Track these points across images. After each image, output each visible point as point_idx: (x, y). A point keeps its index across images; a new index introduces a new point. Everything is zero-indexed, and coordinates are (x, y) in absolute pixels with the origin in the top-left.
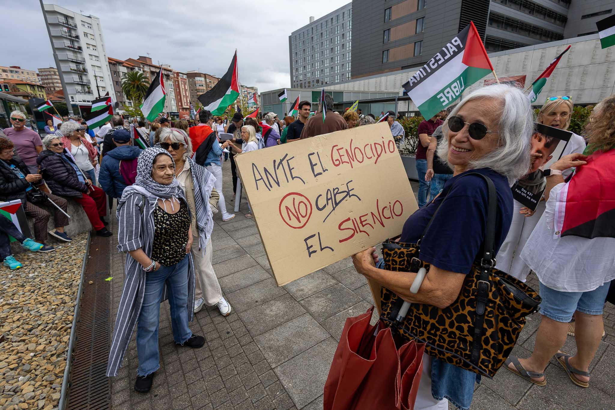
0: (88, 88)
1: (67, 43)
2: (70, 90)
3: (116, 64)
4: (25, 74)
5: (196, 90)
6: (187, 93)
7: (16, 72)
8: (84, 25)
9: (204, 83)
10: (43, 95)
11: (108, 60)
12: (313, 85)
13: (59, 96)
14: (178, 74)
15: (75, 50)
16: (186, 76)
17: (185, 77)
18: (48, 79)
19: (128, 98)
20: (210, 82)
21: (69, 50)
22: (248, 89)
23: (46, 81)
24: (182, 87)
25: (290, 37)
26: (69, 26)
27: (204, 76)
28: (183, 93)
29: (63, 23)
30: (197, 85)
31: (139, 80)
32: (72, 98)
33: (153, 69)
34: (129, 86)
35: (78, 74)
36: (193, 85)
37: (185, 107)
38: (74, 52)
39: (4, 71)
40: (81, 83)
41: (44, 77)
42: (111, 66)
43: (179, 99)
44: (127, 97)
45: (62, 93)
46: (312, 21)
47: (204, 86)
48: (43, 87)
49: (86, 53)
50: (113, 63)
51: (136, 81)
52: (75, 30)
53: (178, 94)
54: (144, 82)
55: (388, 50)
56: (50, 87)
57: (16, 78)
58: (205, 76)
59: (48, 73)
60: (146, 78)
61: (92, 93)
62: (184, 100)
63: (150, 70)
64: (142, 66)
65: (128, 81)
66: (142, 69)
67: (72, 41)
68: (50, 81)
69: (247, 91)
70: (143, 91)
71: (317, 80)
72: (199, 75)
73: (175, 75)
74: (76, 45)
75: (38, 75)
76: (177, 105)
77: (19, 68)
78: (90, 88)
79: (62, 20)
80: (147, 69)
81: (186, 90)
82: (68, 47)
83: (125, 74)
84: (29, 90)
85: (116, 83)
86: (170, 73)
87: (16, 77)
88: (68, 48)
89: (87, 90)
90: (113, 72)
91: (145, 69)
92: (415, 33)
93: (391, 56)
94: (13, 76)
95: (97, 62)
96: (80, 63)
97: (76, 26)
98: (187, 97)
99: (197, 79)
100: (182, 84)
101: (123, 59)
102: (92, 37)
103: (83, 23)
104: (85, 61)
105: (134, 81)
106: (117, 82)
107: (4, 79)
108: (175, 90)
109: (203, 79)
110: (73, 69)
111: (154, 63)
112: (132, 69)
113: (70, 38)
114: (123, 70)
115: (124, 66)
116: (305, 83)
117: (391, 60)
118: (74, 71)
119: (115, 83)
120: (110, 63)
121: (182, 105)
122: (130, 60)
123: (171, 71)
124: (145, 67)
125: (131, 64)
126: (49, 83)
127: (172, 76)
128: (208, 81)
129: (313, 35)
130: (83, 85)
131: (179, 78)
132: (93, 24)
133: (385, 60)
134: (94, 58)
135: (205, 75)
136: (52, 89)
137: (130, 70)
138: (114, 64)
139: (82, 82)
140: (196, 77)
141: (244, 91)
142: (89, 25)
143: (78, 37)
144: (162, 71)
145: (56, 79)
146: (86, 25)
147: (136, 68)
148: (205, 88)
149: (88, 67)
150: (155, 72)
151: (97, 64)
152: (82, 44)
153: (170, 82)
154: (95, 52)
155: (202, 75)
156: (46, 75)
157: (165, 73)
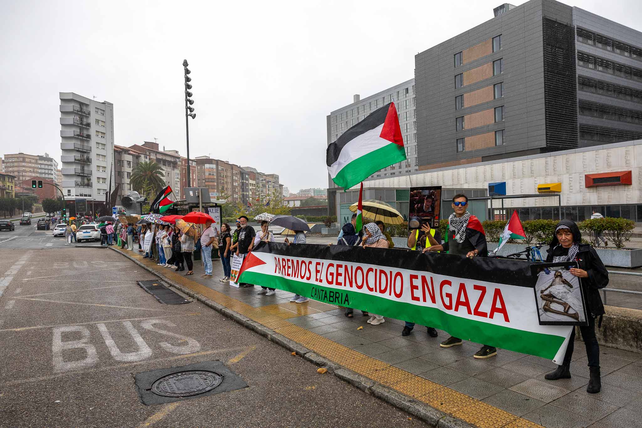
0: (87, 179)
1: (77, 131)
3: (122, 152)
5: (205, 179)
6: (195, 183)
8: (97, 112)
9: (215, 170)
10: (12, 187)
11: (114, 148)
15: (84, 138)
16: (195, 163)
18: (13, 167)
20: (223, 170)
21: (77, 138)
22: (267, 178)
25: (329, 118)
26: (83, 114)
27: (215, 162)
29: (78, 111)
30: (207, 174)
31: (152, 171)
32: (69, 191)
33: (160, 157)
35: (81, 164)
36: (202, 173)
38: (82, 140)
40: (82, 175)
41: (8, 165)
42: (116, 154)
46: (357, 101)
47: (215, 174)
49: (94, 139)
50: (119, 152)
51: (148, 172)
52: (87, 117)
53: (184, 185)
54: (157, 172)
55: (462, 139)
58: (217, 162)
61: (92, 186)
63: (156, 158)
64: (148, 153)
65: (139, 172)
66: (148, 157)
67: (81, 129)
69: (265, 180)
72: (209, 161)
73: (185, 162)
74: (85, 133)
78: (90, 179)
79: (77, 107)
82: (77, 135)
83: (129, 162)
86: (177, 160)
88: (77, 137)
89: (86, 181)
90: (116, 161)
91: (152, 157)
92: (494, 122)
93: (467, 145)
95: (102, 150)
96: (86, 152)
97: (89, 114)
99: (207, 166)
101: (127, 145)
102: (103, 124)
103: (97, 110)
104: (91, 150)
108: (182, 180)
109: (214, 166)
110: (77, 159)
111: (161, 149)
112: (138, 157)
113: (81, 126)
114: (127, 158)
115: (129, 154)
117: (467, 149)
118: (78, 162)
119: (117, 173)
120: (115, 151)
122: (135, 147)
123: (179, 158)
124: (151, 154)
125: (136, 151)
126: (14, 172)
127: (179, 163)
128: (220, 168)
129: (359, 115)
130: (83, 177)
132: (106, 111)
133: (460, 149)
134: (100, 147)
137: (135, 158)
139: (83, 173)
140: (206, 164)
141: (263, 180)
142: (102, 112)
143: (88, 125)
144: (169, 159)
145: (24, 166)
146: (100, 112)
147: (143, 156)
148: (215, 177)
149: (93, 156)
150: (162, 159)
151: (103, 152)
152: (92, 132)
153: (177, 171)
154: (103, 139)
155: (213, 161)
156: (12, 162)
157: (173, 160)
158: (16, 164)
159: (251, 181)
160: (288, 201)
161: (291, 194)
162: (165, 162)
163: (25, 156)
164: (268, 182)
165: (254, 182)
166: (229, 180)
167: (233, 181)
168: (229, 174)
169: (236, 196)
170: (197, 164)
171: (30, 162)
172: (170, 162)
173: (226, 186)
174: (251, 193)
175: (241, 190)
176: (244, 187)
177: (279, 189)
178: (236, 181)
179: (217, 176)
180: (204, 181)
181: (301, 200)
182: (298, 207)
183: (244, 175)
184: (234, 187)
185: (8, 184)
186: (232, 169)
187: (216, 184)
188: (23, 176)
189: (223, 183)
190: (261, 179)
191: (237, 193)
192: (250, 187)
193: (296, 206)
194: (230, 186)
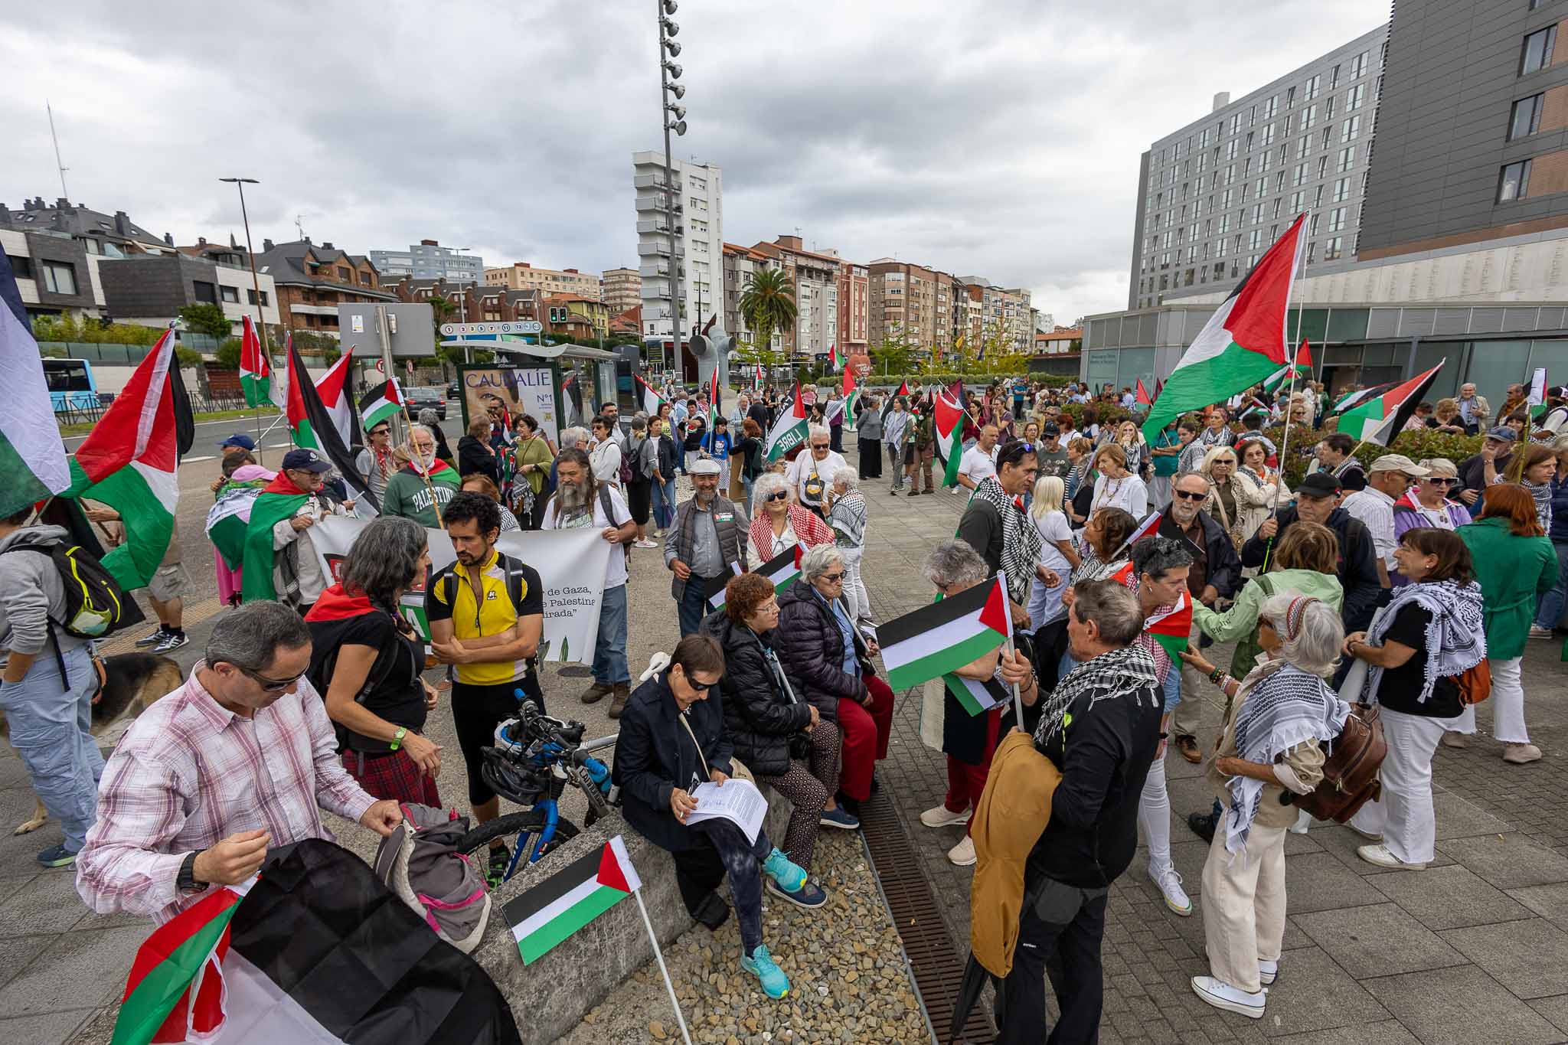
0: (679, 306)
1: (661, 221)
2: (648, 312)
3: (735, 256)
4: (583, 282)
5: (884, 302)
6: (864, 309)
7: (571, 279)
8: (693, 184)
9: (903, 284)
10: (603, 320)
11: (722, 249)
12: (1203, 280)
13: (627, 321)
14: (850, 267)
15: (673, 234)
16: (866, 271)
17: (864, 273)
18: (614, 290)
19: (748, 326)
20: (918, 282)
21: (662, 235)
22: (1006, 295)
23: (611, 294)
24: (854, 296)
25: (1146, 157)
26: (670, 189)
27: (904, 268)
28: (854, 311)
29: (660, 184)
30: (888, 291)
31: (775, 288)
32: (652, 326)
33: (802, 262)
34: (755, 300)
35: (669, 279)
36: (878, 289)
37: (853, 341)
38: (670, 238)
39: (555, 278)
40: (671, 298)
41: (609, 287)
42: (727, 260)
43: (844, 326)
44: (747, 323)
45: (635, 314)
46: (1221, 106)
47: (903, 291)
48: (606, 306)
49: (688, 235)
50: (732, 254)
51: (769, 290)
52: (677, 195)
53: (845, 313)
54: (784, 290)
55: (1524, 161)
56: (615, 305)
57: (568, 291)
58: (908, 269)
59: (617, 279)
60: (788, 281)
61: (687, 316)
62: (854, 325)
63: (796, 264)
64: (781, 257)
65: (754, 289)
66: (781, 264)
67: (669, 217)
68: (617, 293)
69: (1001, 300)
70: (778, 310)
71: (1217, 266)
72: (894, 267)
73: (845, 270)
74: (676, 224)
75: (601, 283)
76: (839, 337)
77: (576, 271)
78: (685, 306)
79: (661, 177)
80: (790, 261)
81: (861, 304)
82: (662, 229)
83: (747, 274)
84: (584, 311)
85: (731, 294)
86: (834, 267)
87: (568, 288)
88: (661, 231)
89: (677, 309)
90: (727, 272)
91: (788, 263)
93: (1536, 178)
94: (564, 287)
95: (703, 254)
96: (676, 259)
97: (680, 189)
98: (861, 318)
99: (889, 276)
100: (855, 290)
101: (747, 244)
102: (703, 206)
103: (693, 180)
104: (684, 255)
105: (764, 290)
106: (731, 292)
107: (553, 293)
108: (839, 304)
109: (902, 276)
110: (662, 271)
111: (806, 248)
112: (763, 264)
113: (667, 211)
114: (745, 266)
115: (748, 259)
116: (1177, 274)
117: (1535, 193)
118: (664, 276)
119: (728, 294)
120: (725, 254)
121: (848, 338)
122: (760, 245)
123: (836, 262)
124: (788, 257)
125: (761, 254)
126: (615, 298)
127: (836, 273)
128: (913, 279)
129: (1221, 143)
130: (673, 302)
131: (852, 277)
132: (709, 181)
134: (700, 247)
135: (908, 266)
136: (618, 308)
137: (759, 265)
138: (732, 257)
139: (673, 295)
140: (888, 271)
141: (997, 301)
142: (702, 183)
143: (679, 209)
144: (818, 265)
145: (627, 289)
146: (698, 183)
147: (771, 261)
148: (903, 297)
149: (687, 265)
150: (805, 267)
151: (704, 258)
152: (686, 221)
153: (832, 288)
154: (704, 234)
155: (901, 267)
156: (613, 283)
157: (825, 267)
158: (617, 286)
159: (973, 304)
160: (1047, 342)
161: (1057, 328)
162: (811, 272)
163: (629, 272)
164: (1008, 304)
165: (979, 305)
166: (930, 303)
167: (937, 303)
168: (931, 291)
169: (941, 332)
170: (869, 274)
171: (636, 282)
172: (819, 272)
173: (922, 314)
174: (970, 325)
175: (952, 321)
176: (958, 315)
177: (1029, 319)
178: (943, 304)
179: (907, 295)
180: (883, 305)
181: (1073, 340)
182: (1065, 354)
183: (960, 291)
184: (937, 315)
185: (598, 317)
186: (937, 280)
187: (903, 310)
188: (627, 304)
189: (918, 309)
190: (993, 299)
191: (943, 327)
192: (971, 316)
193: (1061, 351)
194: (930, 314)
